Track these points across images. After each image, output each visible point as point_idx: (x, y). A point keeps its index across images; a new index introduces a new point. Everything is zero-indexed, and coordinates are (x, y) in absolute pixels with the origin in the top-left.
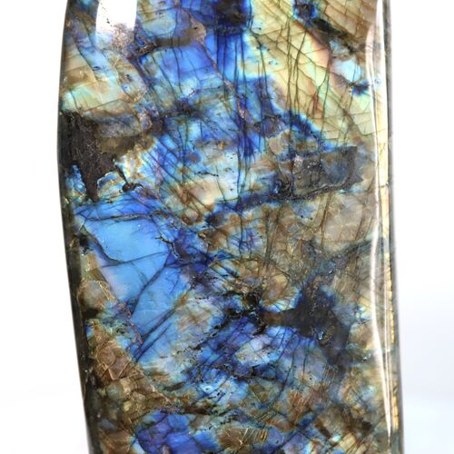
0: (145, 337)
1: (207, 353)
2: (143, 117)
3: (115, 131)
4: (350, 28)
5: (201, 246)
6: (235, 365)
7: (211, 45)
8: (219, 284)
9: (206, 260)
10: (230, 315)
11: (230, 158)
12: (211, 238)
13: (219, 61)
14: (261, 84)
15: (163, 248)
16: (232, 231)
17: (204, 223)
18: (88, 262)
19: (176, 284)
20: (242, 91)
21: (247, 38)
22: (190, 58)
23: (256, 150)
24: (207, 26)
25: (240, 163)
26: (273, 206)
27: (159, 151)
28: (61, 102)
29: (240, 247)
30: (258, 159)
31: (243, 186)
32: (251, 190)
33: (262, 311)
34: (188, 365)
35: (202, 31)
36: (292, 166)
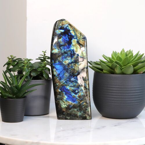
0: (61, 78)
1: (68, 79)
2: (60, 53)
3: (57, 55)
4: (83, 44)
5: (67, 67)
6: (71, 80)
7: (68, 46)
8: (69, 72)
9: (68, 69)
10: (70, 75)
11: (70, 58)
13: (69, 47)
14: (73, 50)
15: (63, 68)
16: (70, 66)
17: (67, 65)
18: (54, 70)
19: (64, 72)
20: (71, 51)
21: (72, 45)
22: (66, 47)
26: (75, 63)
27: (62, 57)
28: (51, 52)
29: (71, 68)
30: (73, 58)
32: (72, 61)
33: (74, 75)
34: (66, 80)
35: (67, 44)
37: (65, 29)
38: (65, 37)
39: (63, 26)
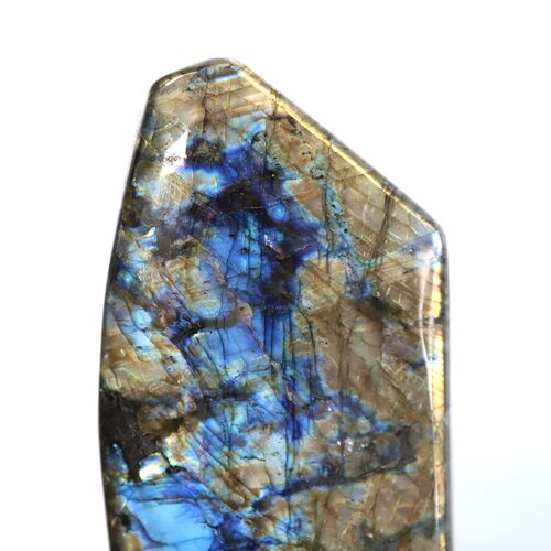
2: (186, 399)
3: (157, 413)
5: (246, 530)
7: (258, 324)
9: (253, 545)
11: (277, 442)
12: (257, 524)
13: (267, 342)
14: (310, 364)
15: (207, 532)
17: (250, 508)
18: (130, 542)
20: (290, 372)
21: (296, 316)
22: (235, 337)
23: (305, 433)
24: (253, 306)
25: (288, 447)
26: (322, 490)
27: (204, 434)
29: (287, 533)
30: (306, 442)
31: (291, 470)
32: (299, 474)
35: (249, 311)
36: (342, 448)
37: (237, 167)
38: (234, 236)
39: (211, 136)
